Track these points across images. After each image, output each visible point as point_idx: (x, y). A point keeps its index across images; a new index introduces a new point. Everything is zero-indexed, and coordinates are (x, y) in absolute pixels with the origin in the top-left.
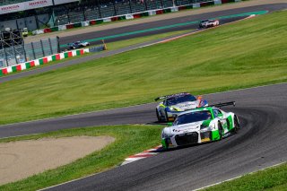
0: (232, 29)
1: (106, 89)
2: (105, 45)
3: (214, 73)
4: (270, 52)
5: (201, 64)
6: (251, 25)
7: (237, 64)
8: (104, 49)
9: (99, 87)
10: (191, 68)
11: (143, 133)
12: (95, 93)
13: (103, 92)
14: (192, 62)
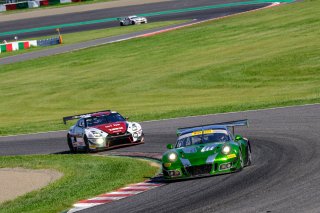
0: (245, 22)
1: (57, 101)
2: (61, 36)
3: (215, 84)
4: (297, 58)
5: (198, 71)
6: (273, 17)
7: (248, 72)
8: (58, 42)
9: (47, 98)
10: (182, 75)
11: (103, 168)
12: (40, 106)
13: (53, 105)
14: (184, 67)
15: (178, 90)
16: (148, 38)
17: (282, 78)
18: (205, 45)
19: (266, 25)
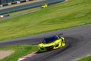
0: (59, 6)
1: (10, 31)
3: (52, 23)
4: (74, 14)
6: (67, 4)
7: (61, 19)
8: (9, 15)
9: (7, 31)
10: (43, 22)
11: (25, 48)
12: (6, 33)
13: (9, 33)
14: (44, 20)
15: (43, 26)
16: (33, 12)
17: (71, 20)
18: (49, 13)
19: (65, 6)
